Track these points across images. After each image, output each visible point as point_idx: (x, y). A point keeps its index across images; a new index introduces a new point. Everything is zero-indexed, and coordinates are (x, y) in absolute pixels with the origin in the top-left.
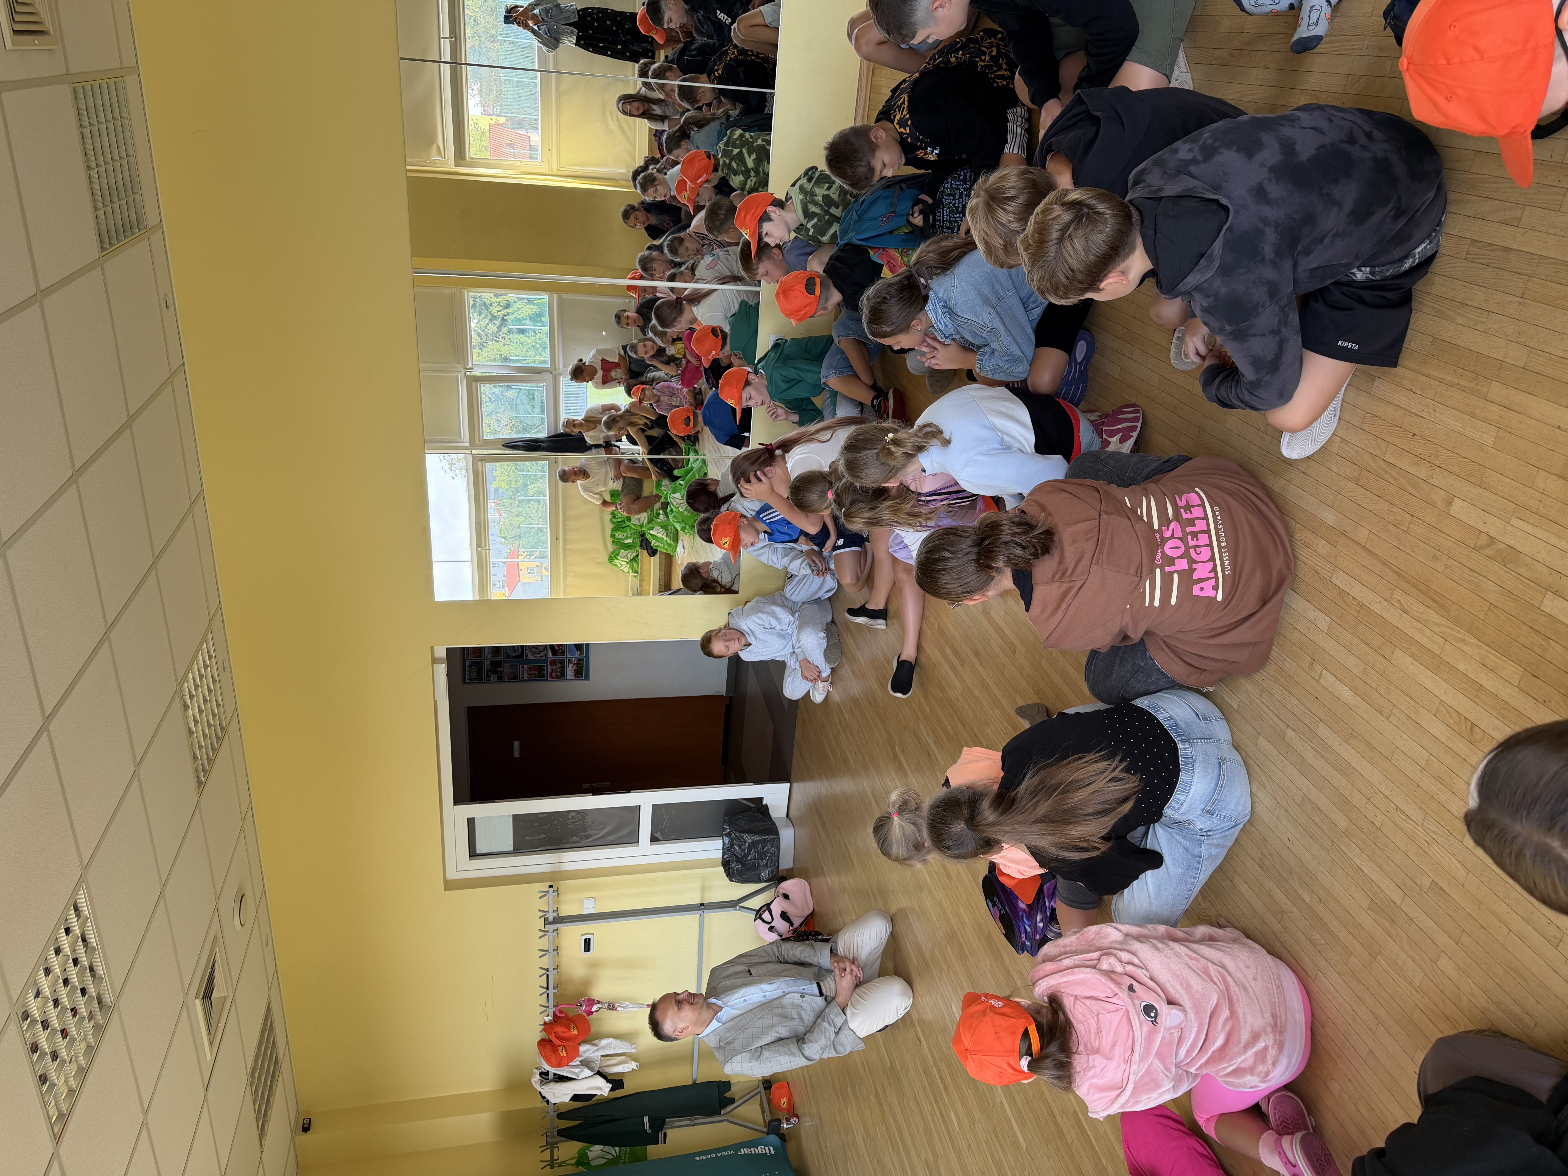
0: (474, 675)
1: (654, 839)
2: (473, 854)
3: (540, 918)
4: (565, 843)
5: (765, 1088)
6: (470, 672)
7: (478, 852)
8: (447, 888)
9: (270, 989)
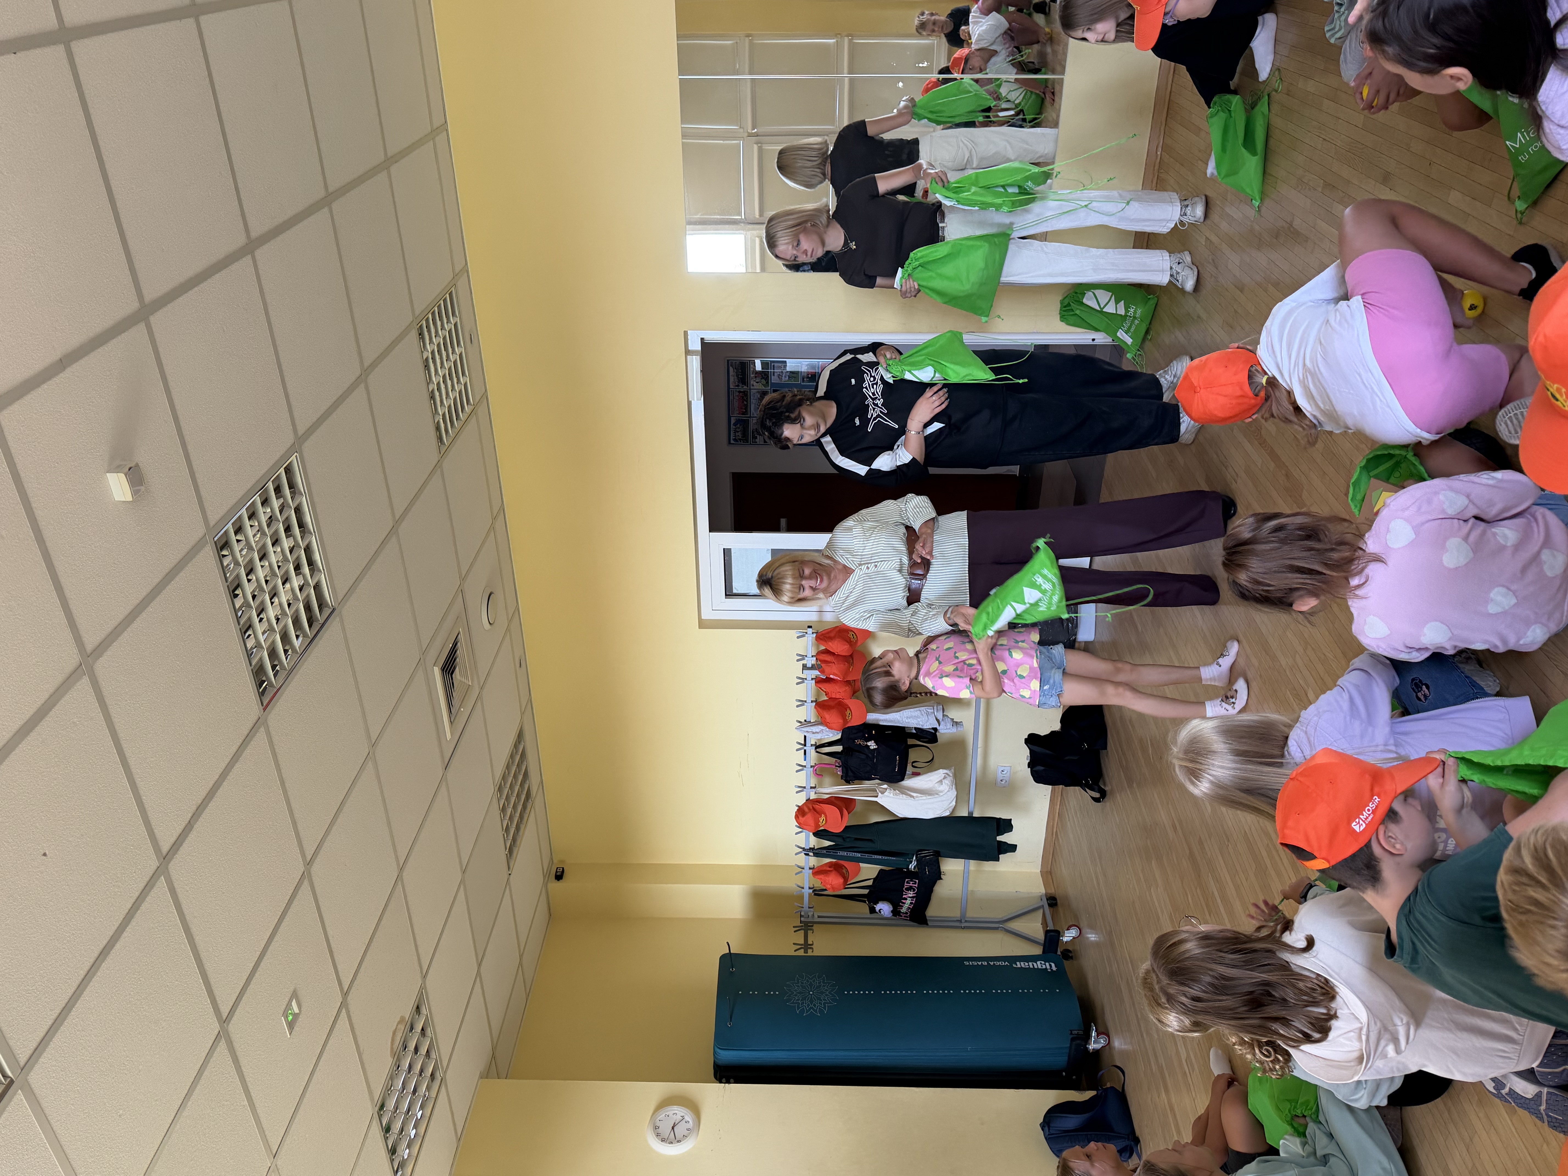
0: (739, 435)
2: (729, 593)
3: (798, 660)
5: (1050, 905)
7: (735, 591)
8: (700, 627)
9: (522, 713)
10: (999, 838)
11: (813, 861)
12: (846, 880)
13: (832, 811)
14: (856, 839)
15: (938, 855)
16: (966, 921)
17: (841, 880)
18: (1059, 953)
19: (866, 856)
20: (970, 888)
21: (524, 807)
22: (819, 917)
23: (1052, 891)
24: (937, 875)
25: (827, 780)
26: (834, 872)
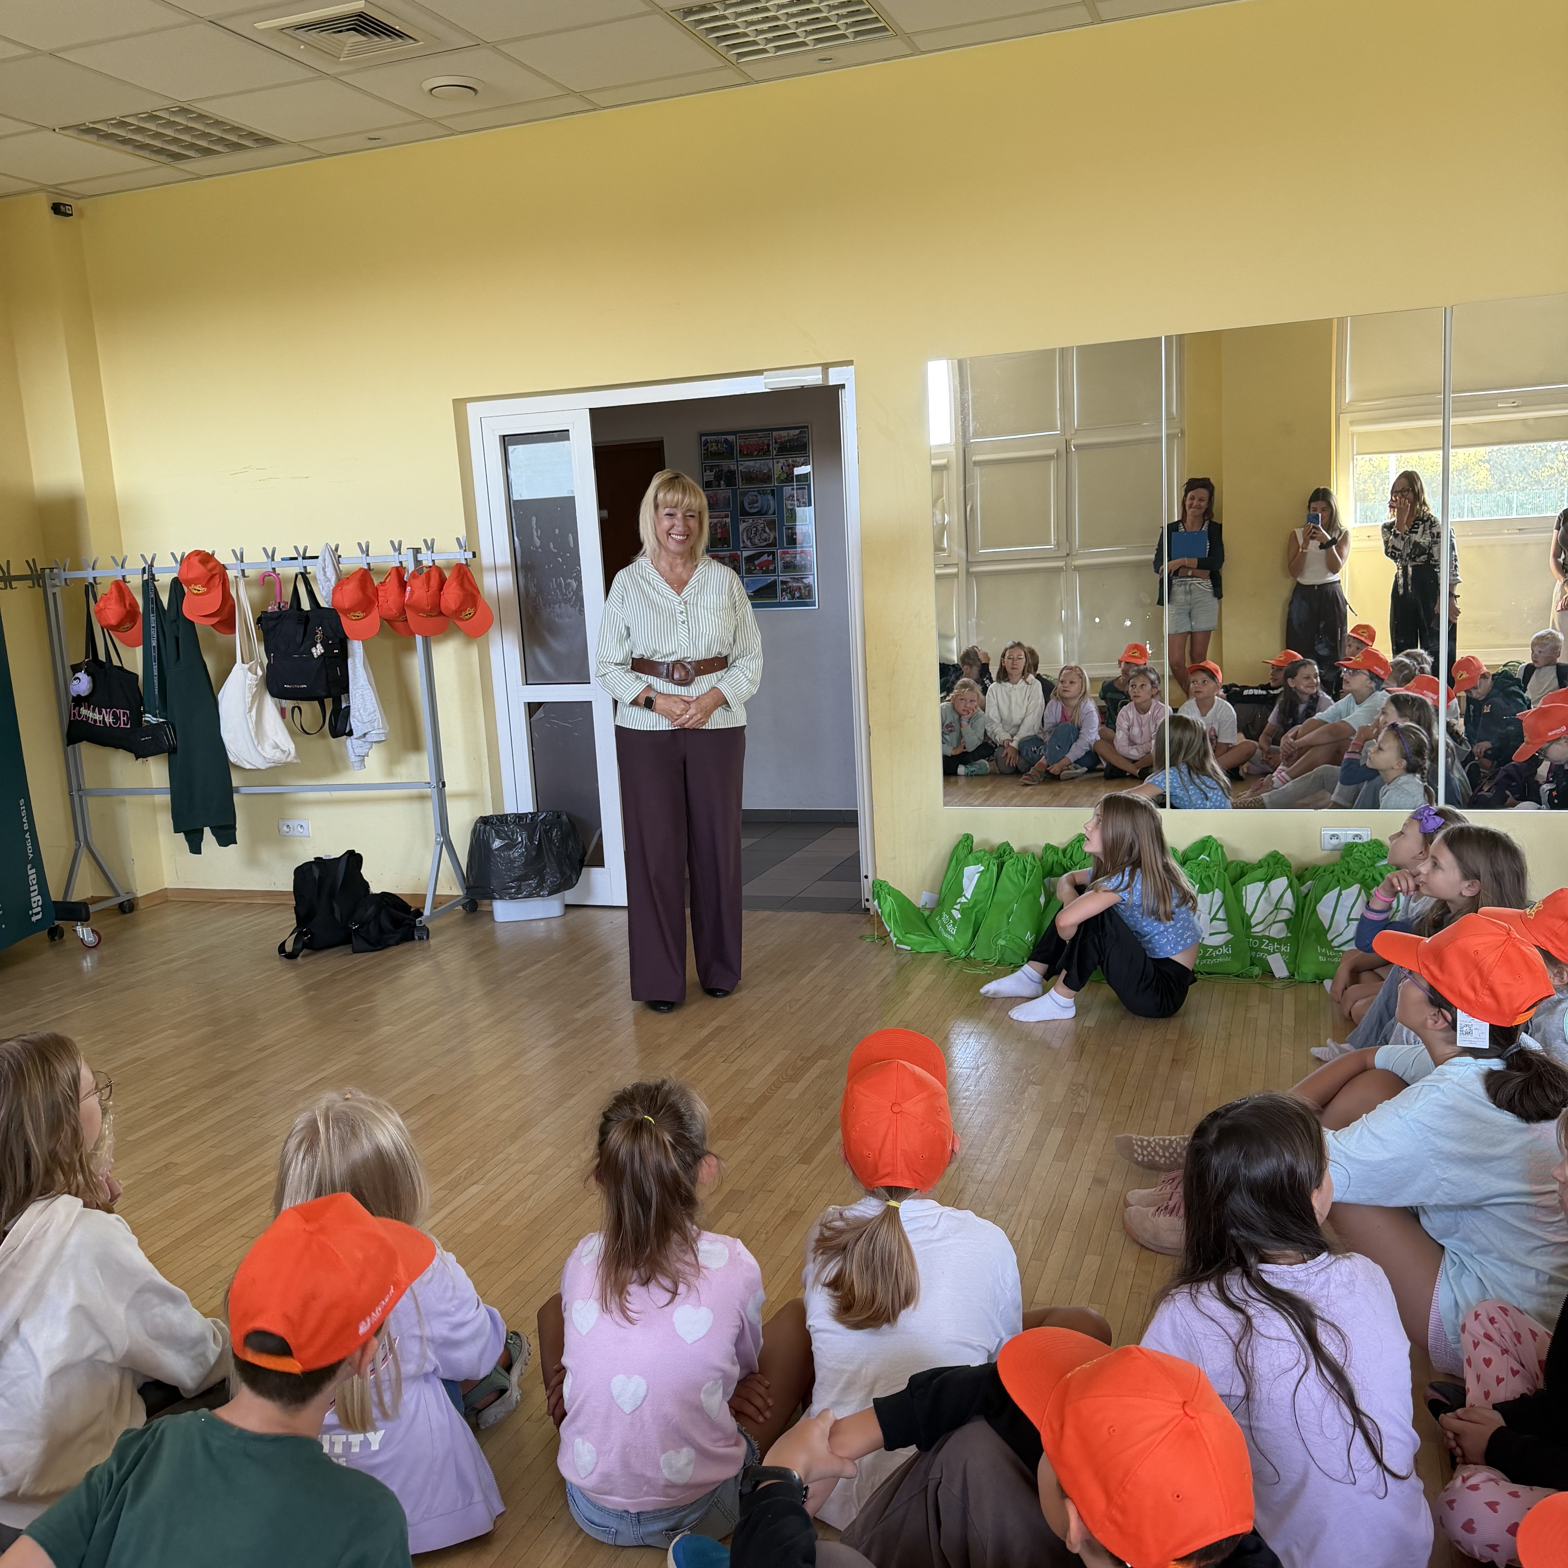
0: (714, 448)
1: (532, 708)
2: (507, 441)
3: (425, 541)
4: (526, 577)
5: (121, 905)
6: (717, 442)
7: (510, 448)
8: (455, 401)
9: (299, 144)
10: (207, 831)
11: (135, 581)
12: (116, 628)
13: (214, 601)
14: (177, 639)
15: (172, 751)
16: (81, 797)
17: (113, 622)
18: (57, 923)
19: (155, 654)
20: (128, 798)
21: (160, 151)
22: (54, 594)
23: (141, 906)
24: (141, 753)
25: (256, 593)
26: (124, 610)
